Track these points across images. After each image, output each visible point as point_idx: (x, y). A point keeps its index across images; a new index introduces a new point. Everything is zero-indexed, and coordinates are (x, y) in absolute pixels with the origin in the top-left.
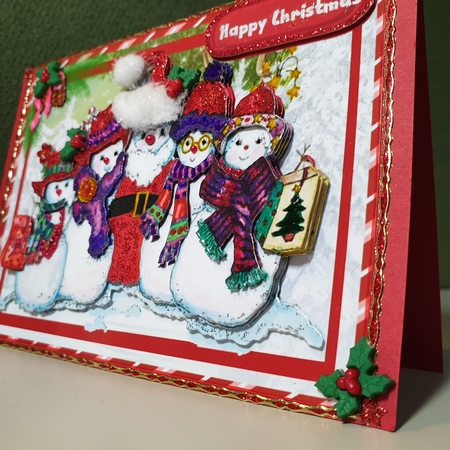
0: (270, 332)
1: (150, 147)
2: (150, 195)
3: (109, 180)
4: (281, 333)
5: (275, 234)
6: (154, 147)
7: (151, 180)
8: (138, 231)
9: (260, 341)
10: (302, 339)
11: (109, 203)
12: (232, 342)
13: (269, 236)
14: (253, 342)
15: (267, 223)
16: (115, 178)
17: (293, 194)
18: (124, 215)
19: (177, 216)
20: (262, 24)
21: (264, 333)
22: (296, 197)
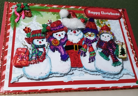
0: (123, 74)
1: (75, 34)
2: (78, 46)
3: (63, 41)
4: (126, 74)
5: (120, 55)
6: (76, 34)
7: (78, 42)
8: (77, 54)
9: (122, 77)
10: (130, 75)
11: (64, 47)
12: (115, 78)
13: (119, 55)
14: (120, 77)
15: (118, 52)
16: (65, 40)
17: (121, 47)
18: (71, 50)
19: (91, 51)
20: (99, 13)
21: (122, 75)
22: (122, 48)
